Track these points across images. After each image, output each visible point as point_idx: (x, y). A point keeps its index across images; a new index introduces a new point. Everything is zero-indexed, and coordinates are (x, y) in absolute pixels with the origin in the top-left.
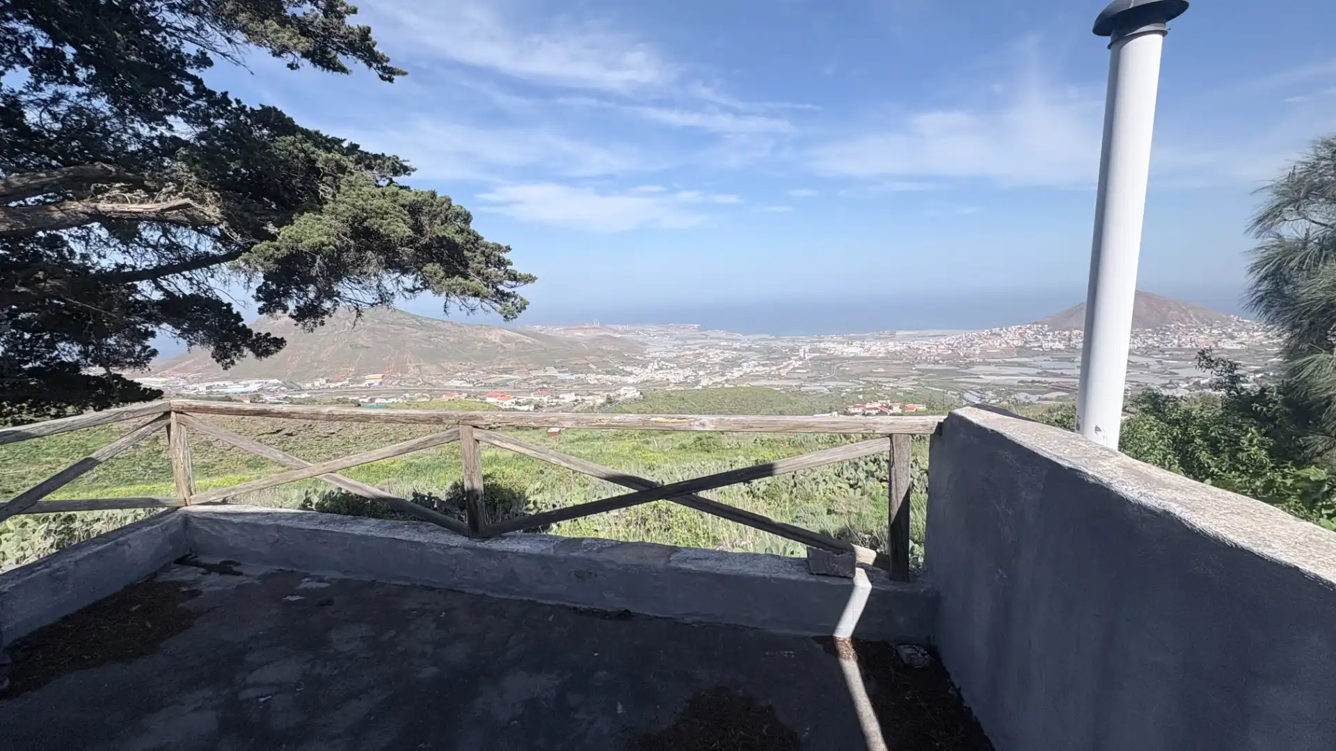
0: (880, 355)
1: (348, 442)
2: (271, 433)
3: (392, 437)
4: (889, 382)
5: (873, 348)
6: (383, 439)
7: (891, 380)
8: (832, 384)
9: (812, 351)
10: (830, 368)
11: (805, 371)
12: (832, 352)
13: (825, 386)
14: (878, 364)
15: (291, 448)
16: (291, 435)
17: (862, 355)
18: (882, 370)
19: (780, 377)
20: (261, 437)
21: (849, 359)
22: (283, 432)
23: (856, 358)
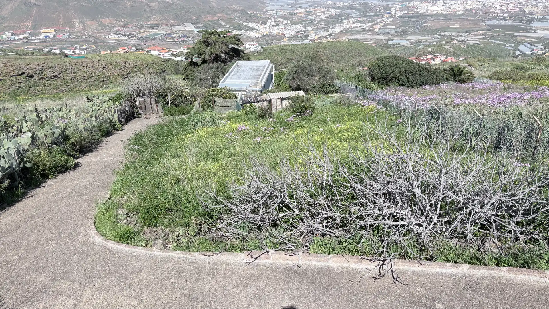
0: (458, 13)
1: (67, 82)
2: (18, 75)
3: (94, 79)
4: (461, 36)
5: (454, 6)
6: (89, 80)
7: (463, 34)
8: (413, 38)
9: (402, 9)
10: (415, 24)
11: (394, 27)
12: (418, 10)
13: (408, 40)
14: (455, 20)
15: (33, 85)
16: (30, 77)
17: (444, 13)
18: (457, 26)
19: (372, 32)
20: (13, 78)
21: (431, 16)
22: (26, 75)
23: (438, 15)
